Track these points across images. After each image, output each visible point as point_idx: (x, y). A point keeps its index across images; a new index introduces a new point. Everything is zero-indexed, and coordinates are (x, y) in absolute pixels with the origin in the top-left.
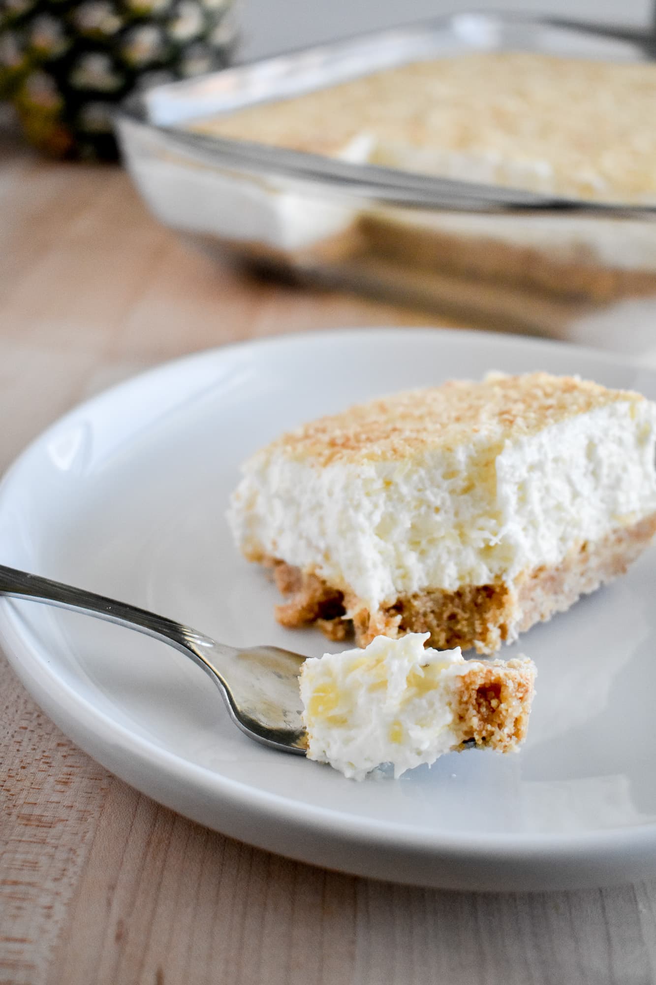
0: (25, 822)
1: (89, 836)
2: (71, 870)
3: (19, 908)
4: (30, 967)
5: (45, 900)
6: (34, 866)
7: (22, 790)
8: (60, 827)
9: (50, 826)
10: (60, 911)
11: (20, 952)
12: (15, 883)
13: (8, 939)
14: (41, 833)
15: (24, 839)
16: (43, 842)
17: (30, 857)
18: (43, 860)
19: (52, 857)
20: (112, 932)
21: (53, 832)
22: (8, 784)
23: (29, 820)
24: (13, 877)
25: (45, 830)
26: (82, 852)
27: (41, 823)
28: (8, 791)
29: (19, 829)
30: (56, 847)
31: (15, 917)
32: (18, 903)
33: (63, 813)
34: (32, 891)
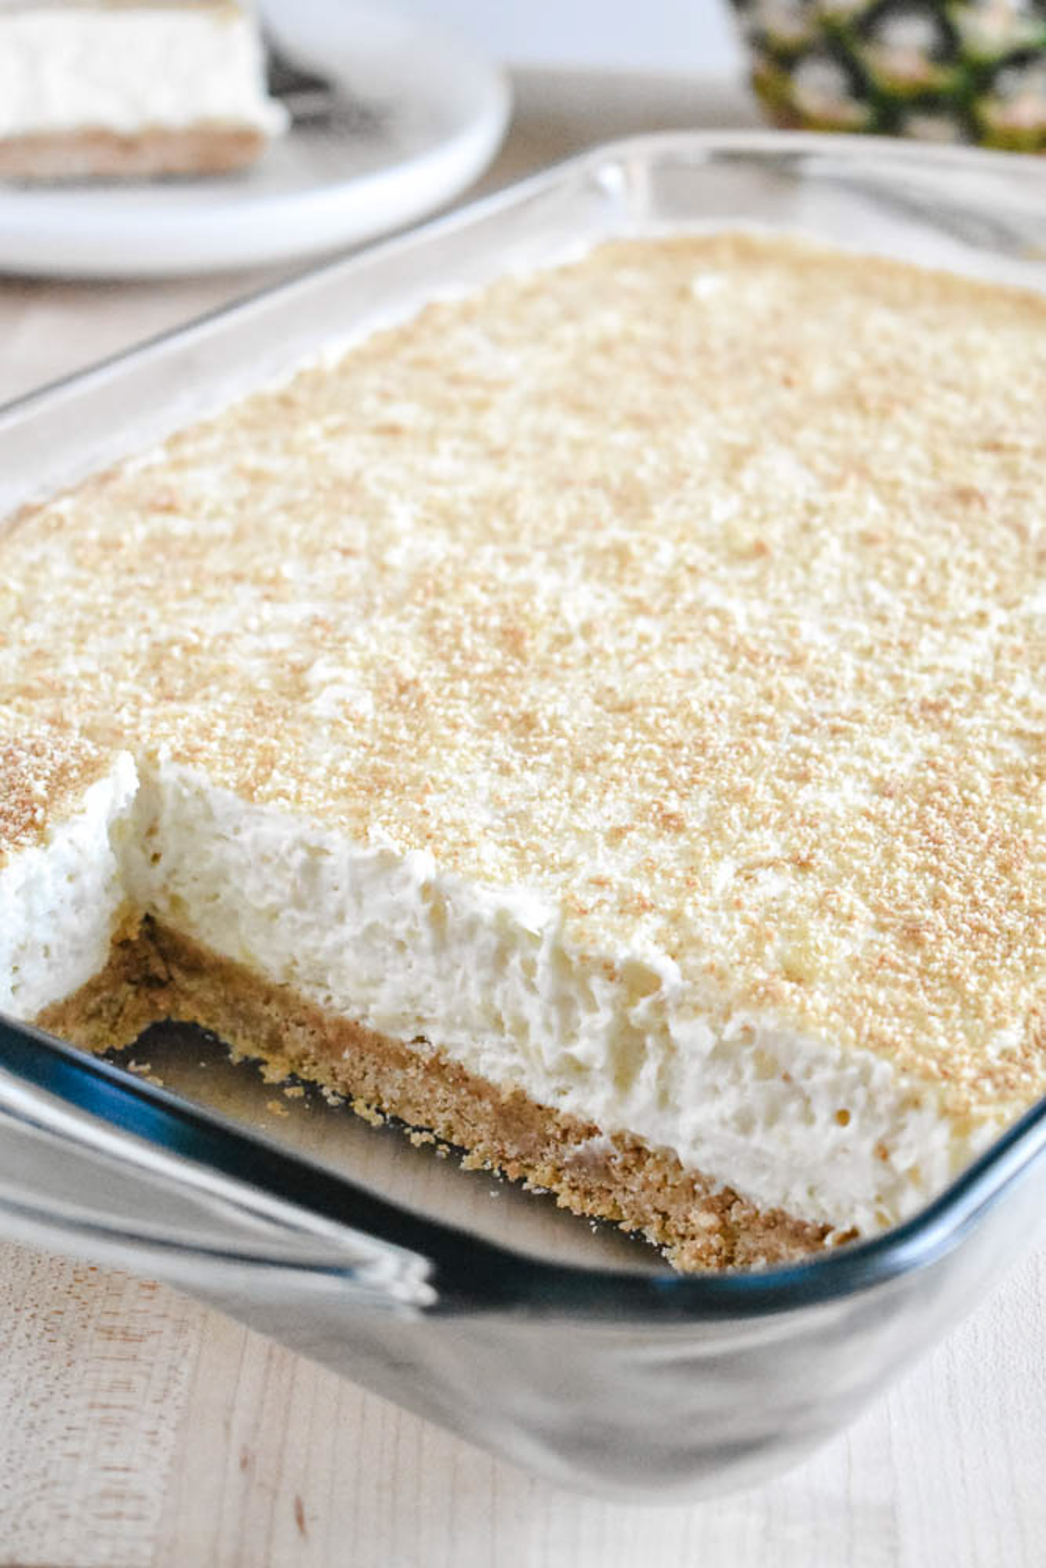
0: (106, 1335)
1: (192, 1351)
2: (175, 1390)
3: (115, 1434)
4: (141, 1497)
5: (147, 1425)
6: (128, 1387)
7: (96, 1297)
8: (152, 1341)
9: (141, 1339)
10: (167, 1436)
11: (125, 1482)
12: (106, 1406)
13: (107, 1469)
14: (130, 1348)
15: (108, 1355)
16: (135, 1358)
17: (120, 1377)
18: (139, 1381)
19: (149, 1376)
20: (234, 1461)
21: (144, 1346)
22: (76, 1290)
23: (111, 1333)
24: (103, 1398)
25: (136, 1344)
26: (186, 1369)
27: (126, 1336)
28: (78, 1298)
29: (99, 1345)
30: (152, 1365)
31: (112, 1444)
32: (111, 1429)
33: (155, 1324)
34: (131, 1416)
